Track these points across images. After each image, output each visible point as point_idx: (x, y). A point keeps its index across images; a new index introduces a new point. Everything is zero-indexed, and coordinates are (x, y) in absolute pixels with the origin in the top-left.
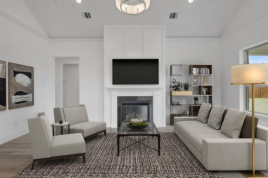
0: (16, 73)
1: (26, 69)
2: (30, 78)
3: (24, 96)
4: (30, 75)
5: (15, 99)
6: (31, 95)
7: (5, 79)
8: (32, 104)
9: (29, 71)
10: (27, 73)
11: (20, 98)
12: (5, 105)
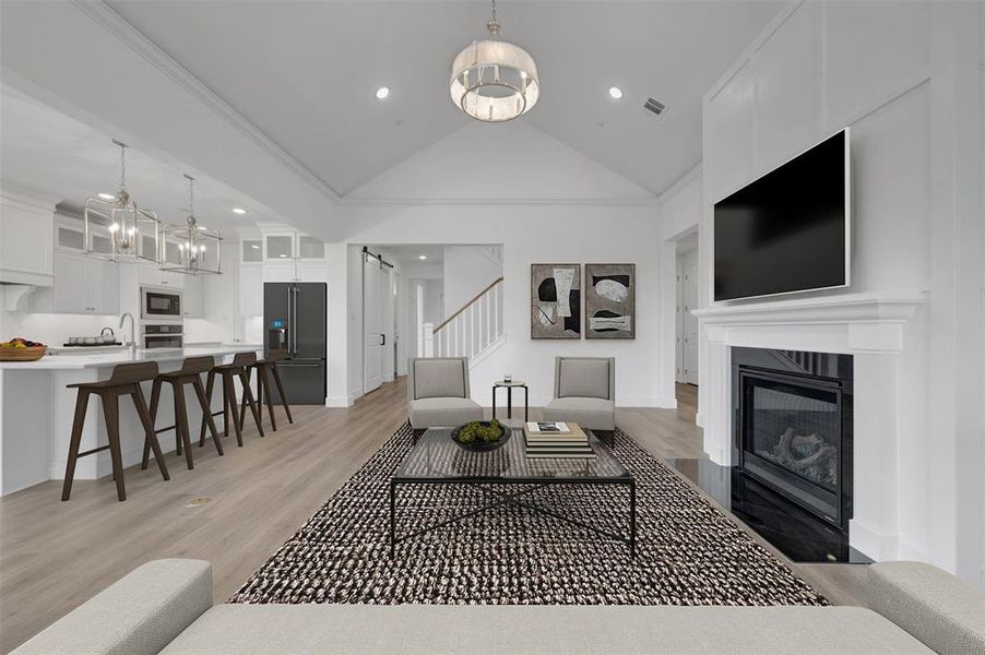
0: (596, 280)
1: (618, 270)
2: (627, 285)
3: (612, 319)
4: (625, 280)
5: (597, 323)
6: (627, 319)
7: (579, 291)
8: (631, 335)
9: (623, 273)
10: (618, 276)
11: (604, 323)
12: (578, 331)
